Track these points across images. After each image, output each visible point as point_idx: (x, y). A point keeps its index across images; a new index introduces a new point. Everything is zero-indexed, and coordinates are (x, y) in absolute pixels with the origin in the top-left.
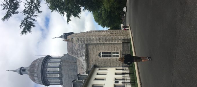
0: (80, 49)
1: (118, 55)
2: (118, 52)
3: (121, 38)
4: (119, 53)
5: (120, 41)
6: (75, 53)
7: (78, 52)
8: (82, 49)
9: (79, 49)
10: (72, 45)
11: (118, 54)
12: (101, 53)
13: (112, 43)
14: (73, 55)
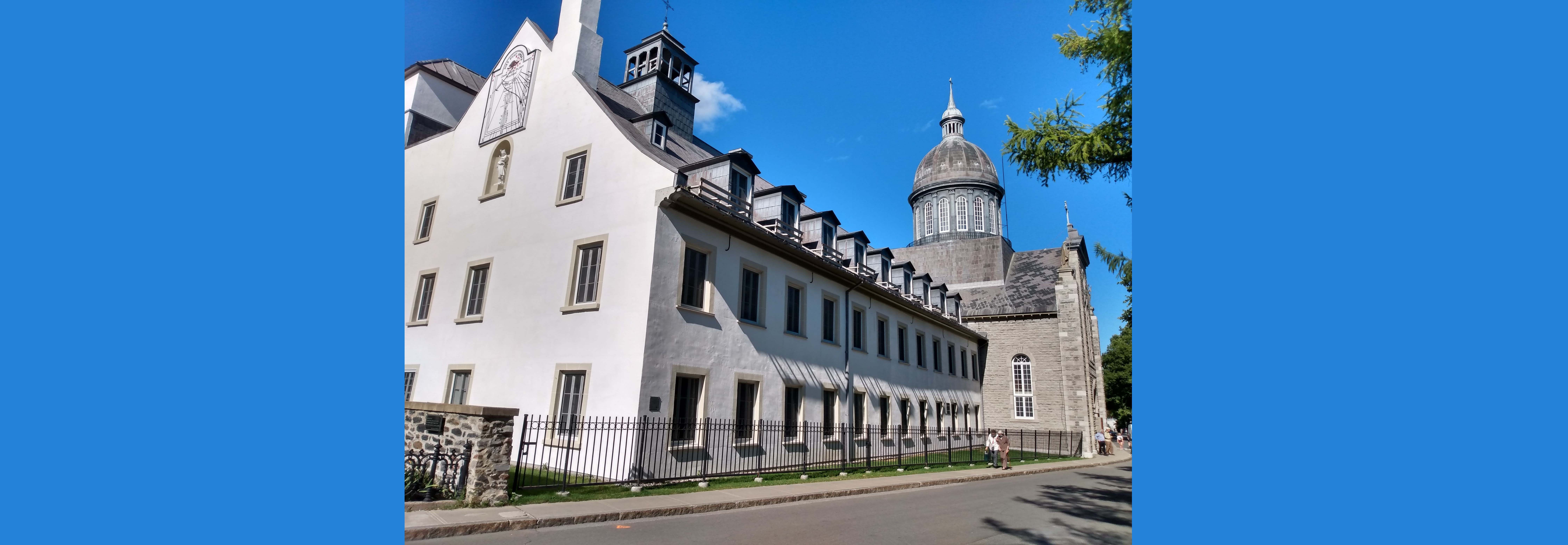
0: (1035, 297)
1: (1022, 415)
2: (1032, 415)
3: (1083, 427)
4: (1030, 418)
5: (1073, 424)
6: (1020, 278)
7: (1023, 289)
8: (1039, 301)
9: (1036, 292)
10: (1045, 268)
11: (1027, 415)
12: (1028, 360)
13: (1066, 398)
14: (1012, 270)
